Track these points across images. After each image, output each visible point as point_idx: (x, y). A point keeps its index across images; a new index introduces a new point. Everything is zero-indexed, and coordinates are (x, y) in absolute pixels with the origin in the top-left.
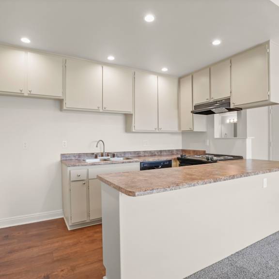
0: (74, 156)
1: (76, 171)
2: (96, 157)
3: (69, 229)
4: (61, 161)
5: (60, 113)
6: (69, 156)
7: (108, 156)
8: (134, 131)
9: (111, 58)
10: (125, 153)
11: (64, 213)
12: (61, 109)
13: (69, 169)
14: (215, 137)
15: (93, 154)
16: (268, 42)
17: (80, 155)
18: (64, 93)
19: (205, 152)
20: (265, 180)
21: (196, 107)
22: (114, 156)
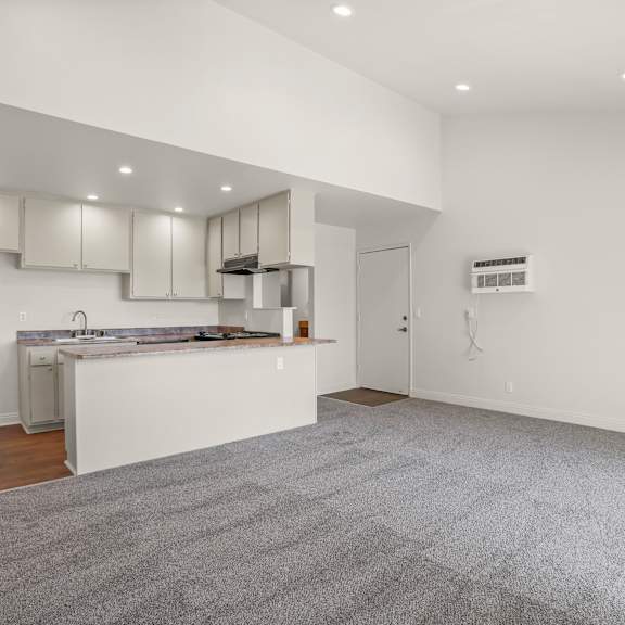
0: (39, 335)
1: (38, 353)
2: (73, 336)
3: (28, 432)
4: (18, 342)
5: (16, 272)
6: (30, 335)
7: (93, 334)
8: (131, 297)
9: (92, 197)
10: (120, 330)
11: (21, 417)
12: (17, 265)
13: (28, 349)
14: (255, 307)
15: (69, 331)
16: (289, 191)
17: (47, 333)
18: (22, 243)
19: (243, 328)
20: (280, 360)
21: (227, 264)
22: (102, 334)
